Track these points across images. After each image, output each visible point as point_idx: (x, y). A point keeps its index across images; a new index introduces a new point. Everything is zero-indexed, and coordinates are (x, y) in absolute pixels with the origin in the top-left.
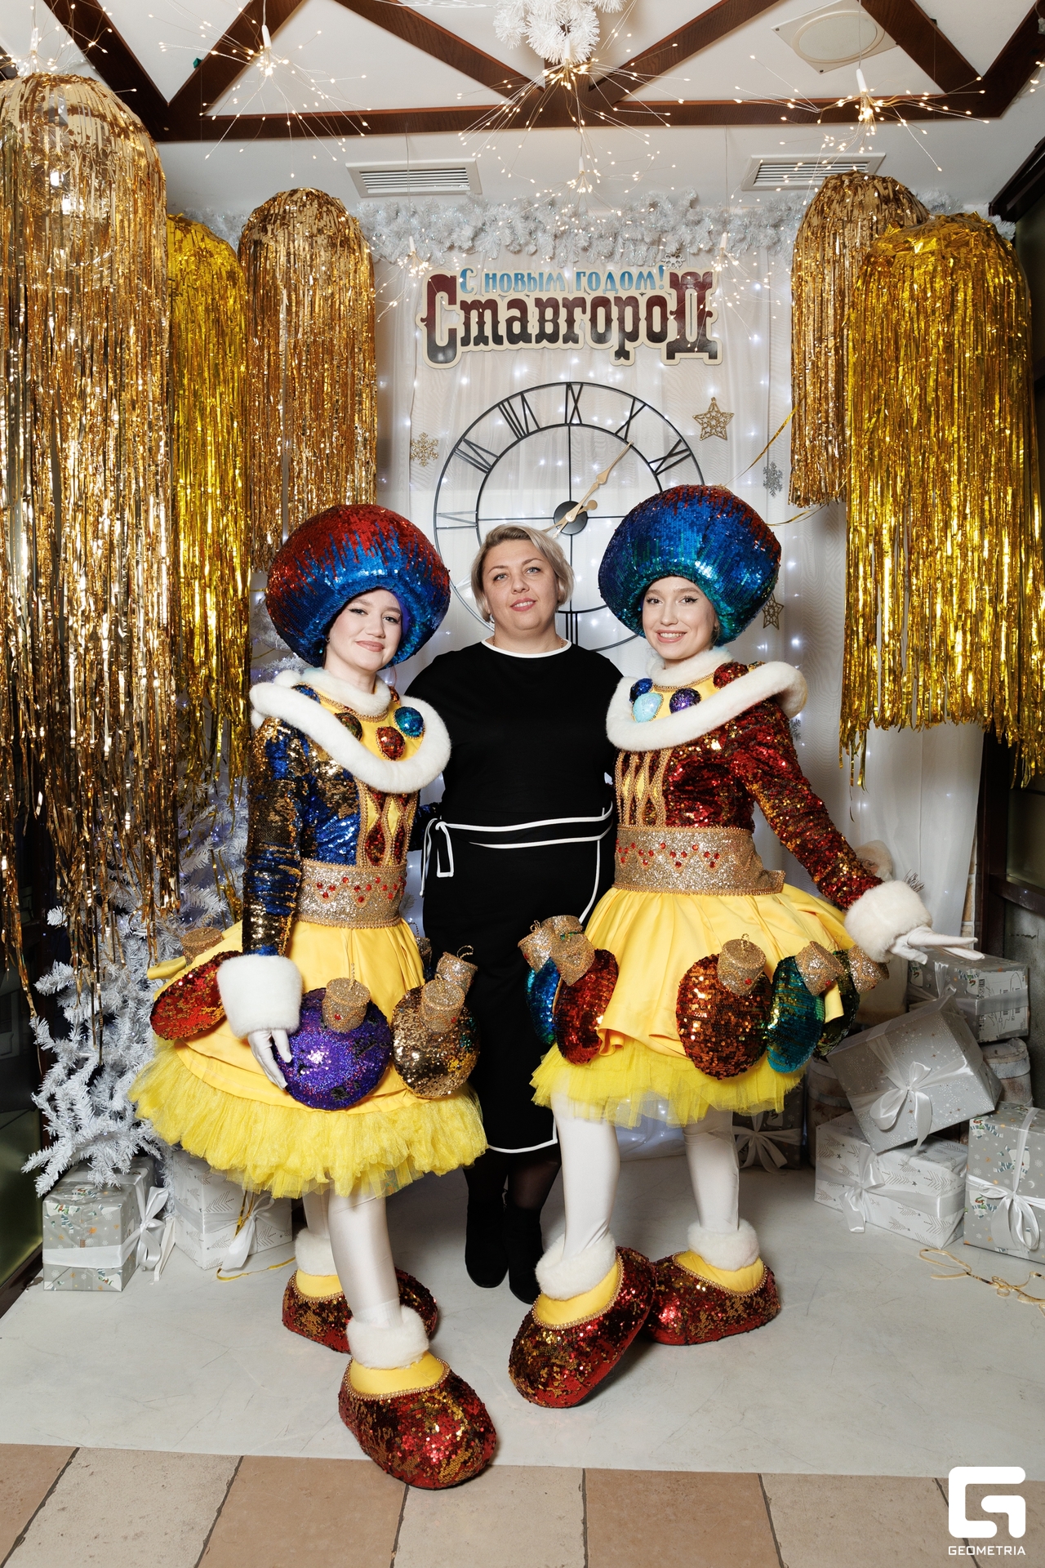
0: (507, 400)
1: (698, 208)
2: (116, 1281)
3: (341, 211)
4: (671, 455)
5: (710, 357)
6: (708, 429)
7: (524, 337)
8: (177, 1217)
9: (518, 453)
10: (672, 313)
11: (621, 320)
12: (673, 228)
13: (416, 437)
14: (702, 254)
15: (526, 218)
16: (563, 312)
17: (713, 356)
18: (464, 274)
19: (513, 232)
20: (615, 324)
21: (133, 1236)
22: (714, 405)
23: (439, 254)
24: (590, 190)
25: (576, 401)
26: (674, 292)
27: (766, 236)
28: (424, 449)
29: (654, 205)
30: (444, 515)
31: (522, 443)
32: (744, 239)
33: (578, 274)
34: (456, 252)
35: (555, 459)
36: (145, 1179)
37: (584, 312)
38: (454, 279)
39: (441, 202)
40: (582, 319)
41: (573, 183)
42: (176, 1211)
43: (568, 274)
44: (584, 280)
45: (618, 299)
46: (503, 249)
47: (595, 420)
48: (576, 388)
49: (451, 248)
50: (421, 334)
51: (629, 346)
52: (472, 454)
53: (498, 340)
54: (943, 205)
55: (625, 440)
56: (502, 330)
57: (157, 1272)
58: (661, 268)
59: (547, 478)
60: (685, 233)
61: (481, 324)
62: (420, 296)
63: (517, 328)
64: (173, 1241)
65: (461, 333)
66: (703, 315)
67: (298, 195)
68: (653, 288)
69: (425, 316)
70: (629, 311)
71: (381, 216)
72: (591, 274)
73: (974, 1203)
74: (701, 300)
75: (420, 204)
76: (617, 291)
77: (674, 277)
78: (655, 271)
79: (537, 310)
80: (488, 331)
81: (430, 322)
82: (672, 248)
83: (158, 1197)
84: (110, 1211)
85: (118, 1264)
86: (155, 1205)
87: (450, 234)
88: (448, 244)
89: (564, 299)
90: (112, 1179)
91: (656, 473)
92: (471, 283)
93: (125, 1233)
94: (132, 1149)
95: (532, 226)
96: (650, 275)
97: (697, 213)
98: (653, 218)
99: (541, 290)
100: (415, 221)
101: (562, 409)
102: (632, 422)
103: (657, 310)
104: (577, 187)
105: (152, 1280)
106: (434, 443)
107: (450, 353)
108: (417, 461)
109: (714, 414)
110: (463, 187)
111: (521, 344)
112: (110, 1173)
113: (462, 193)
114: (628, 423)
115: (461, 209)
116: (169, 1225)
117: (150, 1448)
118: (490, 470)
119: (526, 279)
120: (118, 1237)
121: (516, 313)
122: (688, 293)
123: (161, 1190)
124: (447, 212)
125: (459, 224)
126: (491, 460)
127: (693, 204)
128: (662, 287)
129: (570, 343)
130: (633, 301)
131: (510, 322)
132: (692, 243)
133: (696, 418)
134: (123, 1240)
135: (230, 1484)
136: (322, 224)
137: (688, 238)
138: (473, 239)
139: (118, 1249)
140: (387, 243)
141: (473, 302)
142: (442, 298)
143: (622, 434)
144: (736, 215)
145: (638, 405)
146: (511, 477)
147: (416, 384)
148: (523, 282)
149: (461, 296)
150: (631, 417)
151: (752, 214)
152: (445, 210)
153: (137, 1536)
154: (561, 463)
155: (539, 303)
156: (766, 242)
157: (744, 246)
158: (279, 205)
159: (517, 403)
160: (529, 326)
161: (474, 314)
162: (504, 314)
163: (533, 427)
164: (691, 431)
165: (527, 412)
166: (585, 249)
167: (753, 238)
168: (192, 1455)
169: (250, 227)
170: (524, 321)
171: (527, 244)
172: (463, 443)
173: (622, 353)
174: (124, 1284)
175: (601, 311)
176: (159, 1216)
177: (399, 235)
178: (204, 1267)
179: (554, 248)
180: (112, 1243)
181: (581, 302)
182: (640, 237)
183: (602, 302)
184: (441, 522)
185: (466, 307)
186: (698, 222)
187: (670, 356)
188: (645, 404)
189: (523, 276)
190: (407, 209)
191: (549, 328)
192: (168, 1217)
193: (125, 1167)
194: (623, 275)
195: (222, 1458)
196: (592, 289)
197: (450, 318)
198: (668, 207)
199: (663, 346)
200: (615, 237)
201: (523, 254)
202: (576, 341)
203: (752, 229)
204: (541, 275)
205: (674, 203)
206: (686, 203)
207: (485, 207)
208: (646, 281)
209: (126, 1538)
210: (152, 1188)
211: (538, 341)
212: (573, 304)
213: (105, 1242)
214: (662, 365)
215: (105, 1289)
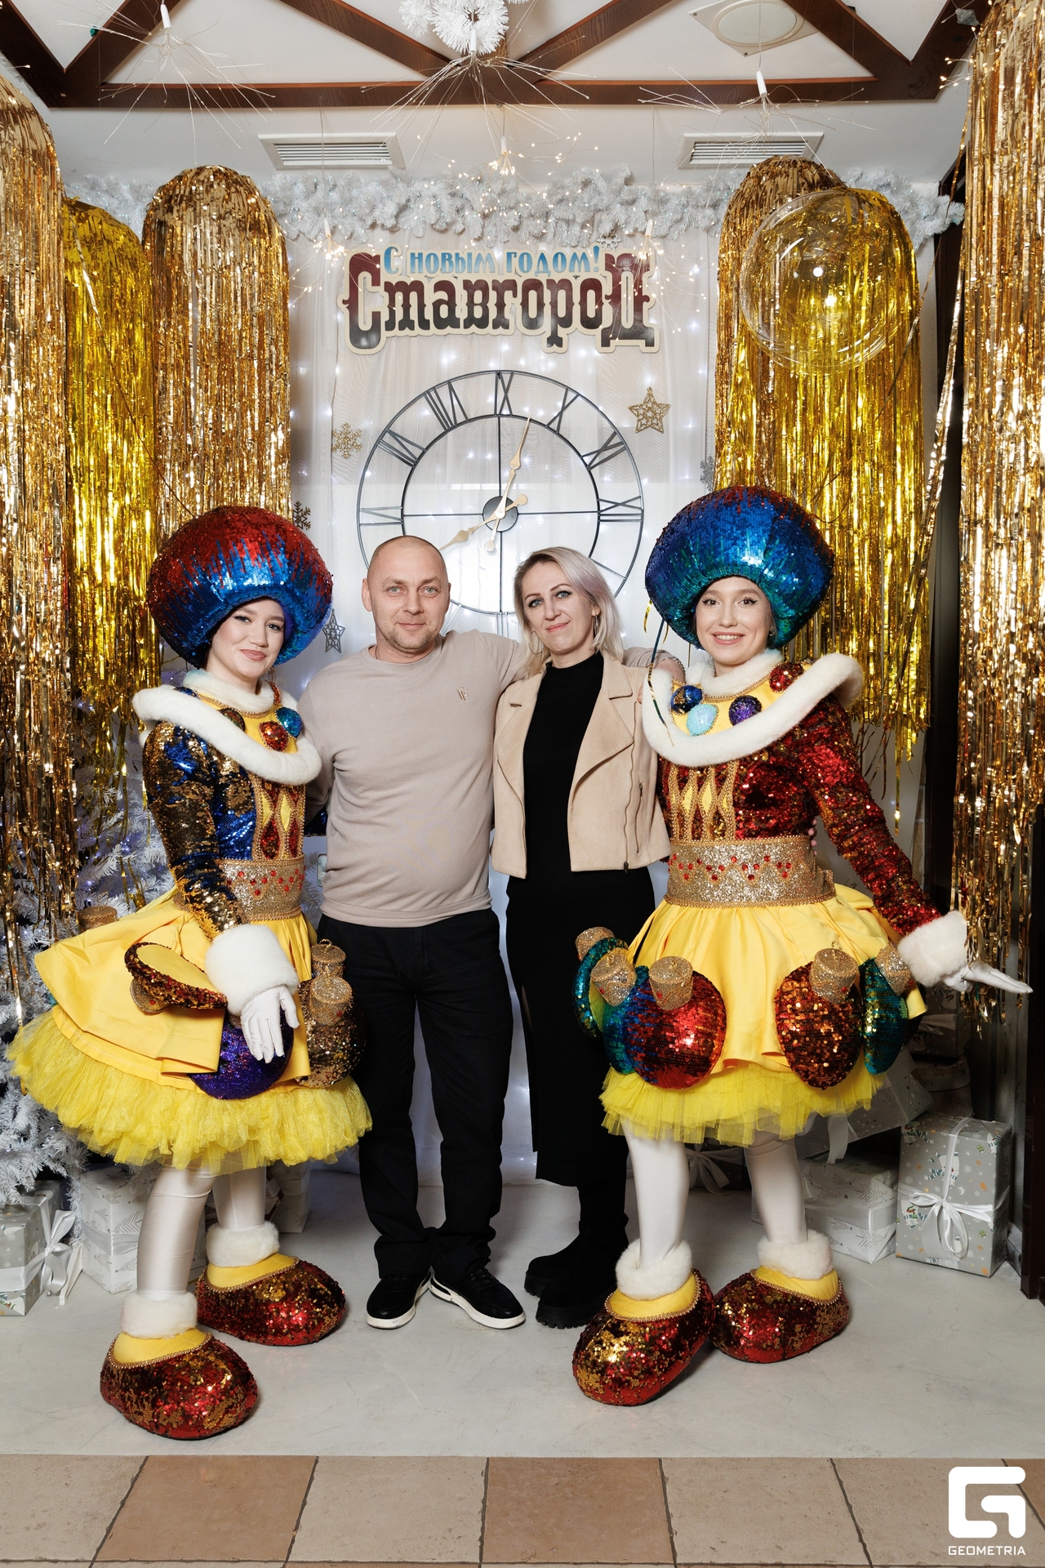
0: (434, 388)
1: (633, 187)
2: (19, 1305)
3: (251, 192)
4: (605, 447)
5: (647, 345)
6: (644, 421)
7: (452, 321)
8: (85, 1242)
9: (446, 445)
10: (607, 297)
11: (554, 305)
12: (608, 208)
13: (338, 428)
14: (638, 235)
15: (453, 195)
16: (493, 296)
17: (650, 344)
18: (388, 252)
19: (439, 209)
20: (547, 309)
21: (37, 1259)
22: (650, 395)
23: (361, 231)
24: (513, 171)
25: (506, 391)
26: (609, 275)
27: (704, 217)
28: (345, 441)
29: (586, 184)
30: (368, 511)
31: (450, 434)
32: (680, 220)
33: (509, 255)
34: (378, 231)
35: (484, 452)
36: (50, 1202)
37: (515, 295)
38: (377, 258)
39: (363, 176)
40: (512, 303)
41: (494, 165)
42: (83, 1236)
43: (499, 254)
44: (515, 261)
45: (550, 282)
46: (429, 229)
47: (526, 411)
48: (506, 377)
49: (373, 226)
50: (342, 317)
51: (562, 332)
52: (397, 446)
53: (424, 324)
54: (888, 185)
55: (557, 432)
56: (429, 314)
57: (62, 1296)
58: (596, 249)
59: (476, 473)
60: (618, 212)
61: (406, 306)
62: (342, 276)
63: (444, 311)
64: (80, 1267)
65: (385, 317)
66: (640, 300)
67: (206, 173)
68: (588, 270)
69: (347, 297)
70: (562, 295)
71: (299, 189)
72: (523, 255)
73: (905, 1213)
74: (638, 283)
75: (342, 178)
76: (549, 273)
77: (609, 258)
78: (590, 254)
79: (465, 293)
80: (414, 315)
81: (352, 304)
82: (607, 228)
83: (64, 1221)
84: (13, 1231)
85: (22, 1286)
86: (60, 1229)
87: (372, 211)
88: (369, 222)
89: (494, 281)
90: (15, 1198)
91: (589, 468)
92: (396, 263)
93: (29, 1256)
94: (36, 1168)
95: (459, 203)
96: (584, 256)
97: (631, 192)
98: (586, 197)
99: (470, 272)
100: (335, 196)
101: (491, 399)
102: (565, 413)
103: (591, 294)
104: (499, 168)
105: (57, 1304)
106: (358, 434)
107: (374, 338)
108: (338, 454)
109: (650, 405)
110: (383, 161)
111: (449, 329)
112: (13, 1192)
113: (384, 168)
114: (560, 414)
115: (384, 183)
116: (76, 1250)
117: (53, 1452)
118: (416, 463)
119: (453, 259)
120: (21, 1259)
121: (443, 295)
122: (624, 276)
123: (67, 1213)
124: (370, 187)
125: (382, 199)
126: (417, 453)
127: (628, 181)
128: (597, 270)
129: (501, 330)
130: (566, 284)
131: (437, 305)
132: (626, 223)
133: (631, 408)
134: (26, 1263)
135: (134, 1481)
136: (230, 205)
137: (622, 219)
138: (397, 217)
139: (21, 1271)
140: (305, 218)
141: (398, 283)
142: (365, 277)
143: (554, 426)
144: (674, 194)
145: (571, 395)
146: (439, 471)
147: (338, 370)
148: (451, 263)
149: (385, 277)
150: (564, 408)
151: (689, 193)
152: (367, 184)
153: (39, 1526)
154: (491, 456)
155: (467, 285)
156: (703, 223)
157: (683, 226)
158: (185, 184)
159: (444, 393)
160: (457, 310)
161: (399, 297)
162: (431, 297)
163: (461, 418)
164: (626, 423)
165: (455, 402)
166: (516, 229)
167: (692, 219)
168: (97, 1457)
169: (155, 207)
170: (451, 304)
171: (454, 222)
172: (387, 435)
173: (555, 340)
174: (27, 1309)
175: (533, 295)
176: (66, 1239)
177: (318, 212)
178: (113, 1290)
179: (483, 227)
180: (15, 1265)
181: (511, 285)
182: (571, 217)
183: (533, 285)
184: (365, 518)
185: (391, 289)
186: (633, 202)
187: (605, 342)
188: (578, 395)
189: (450, 256)
190: (326, 182)
191: (478, 313)
192: (75, 1242)
193: (30, 1185)
194: (556, 255)
195: (127, 1458)
196: (523, 271)
197: (374, 300)
198: (601, 184)
199: (598, 332)
200: (547, 215)
201: (450, 234)
202: (506, 326)
203: (690, 208)
204: (470, 255)
205: (608, 179)
206: (621, 181)
207: (408, 182)
208: (580, 263)
209: (28, 1528)
210: (58, 1212)
211: (467, 326)
212: (502, 287)
213: (7, 1264)
214: (596, 353)
215: (7, 1313)
